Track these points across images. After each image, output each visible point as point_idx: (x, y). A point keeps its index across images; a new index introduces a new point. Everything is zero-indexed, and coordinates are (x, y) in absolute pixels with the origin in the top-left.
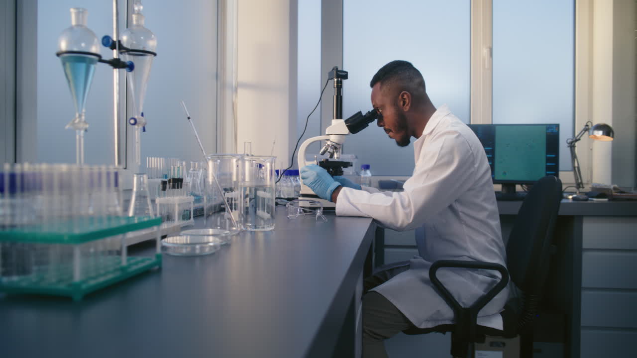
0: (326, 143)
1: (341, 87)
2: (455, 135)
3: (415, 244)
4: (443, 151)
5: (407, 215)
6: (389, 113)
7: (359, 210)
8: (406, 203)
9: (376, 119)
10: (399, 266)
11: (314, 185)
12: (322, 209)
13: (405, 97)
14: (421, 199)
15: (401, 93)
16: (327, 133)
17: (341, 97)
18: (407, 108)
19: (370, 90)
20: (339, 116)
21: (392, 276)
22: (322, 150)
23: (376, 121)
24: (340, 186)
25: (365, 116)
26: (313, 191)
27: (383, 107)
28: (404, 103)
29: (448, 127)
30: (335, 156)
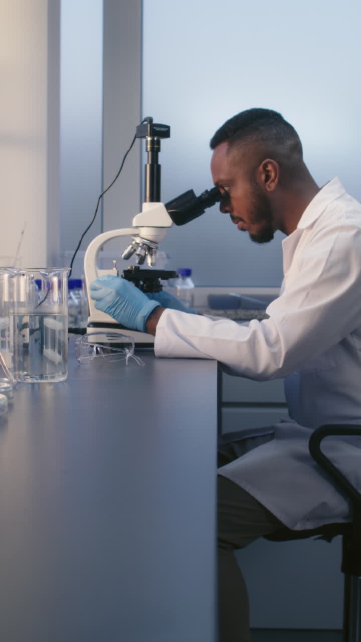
0: (133, 240)
1: (158, 150)
2: (353, 232)
3: (283, 400)
4: (334, 257)
5: (274, 356)
6: (240, 192)
7: (195, 348)
8: (273, 337)
9: (218, 201)
10: (256, 435)
11: (114, 309)
12: (134, 346)
13: (270, 168)
14: (297, 331)
15: (261, 163)
16: (134, 224)
17: (159, 167)
18: (272, 186)
19: (210, 153)
20: (155, 196)
21: (244, 451)
22: (126, 252)
23: (218, 204)
24: (158, 306)
25: (200, 197)
26: (114, 318)
27: (231, 182)
28: (268, 177)
29: (340, 218)
30: (149, 260)
